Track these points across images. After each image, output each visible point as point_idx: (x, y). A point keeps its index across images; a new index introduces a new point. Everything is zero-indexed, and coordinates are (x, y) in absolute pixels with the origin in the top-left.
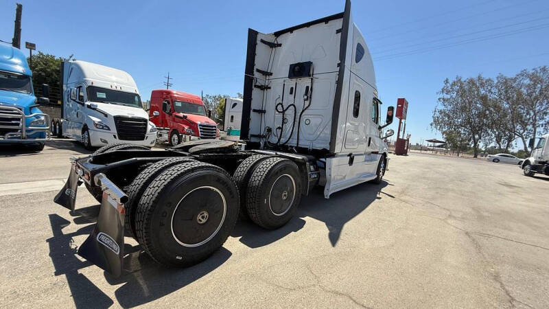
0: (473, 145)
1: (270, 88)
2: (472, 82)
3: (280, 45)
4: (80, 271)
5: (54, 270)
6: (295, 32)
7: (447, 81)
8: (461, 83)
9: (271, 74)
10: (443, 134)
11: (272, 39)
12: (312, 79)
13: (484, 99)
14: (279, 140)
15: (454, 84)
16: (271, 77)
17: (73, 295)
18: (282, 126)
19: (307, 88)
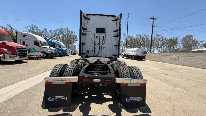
1: (86, 35)
3: (89, 19)
6: (96, 16)
9: (87, 30)
11: (85, 16)
12: (105, 34)
14: (94, 55)
16: (87, 31)
18: (94, 49)
19: (103, 37)
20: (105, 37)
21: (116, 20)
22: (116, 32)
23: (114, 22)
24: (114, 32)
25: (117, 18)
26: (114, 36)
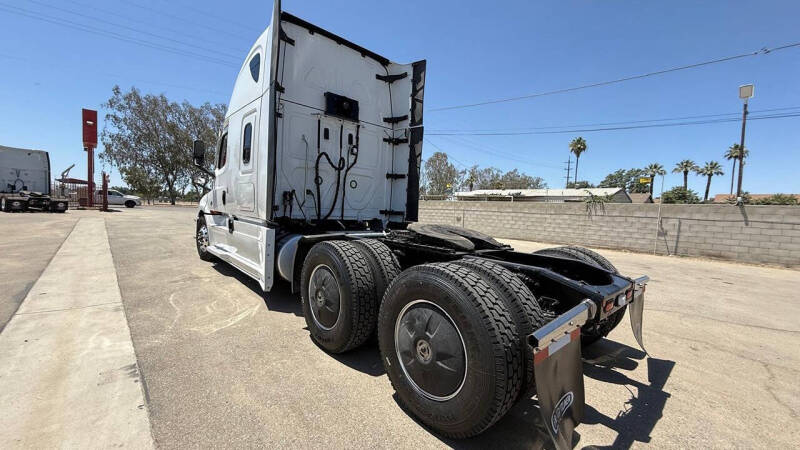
0: (168, 189)
2: (155, 102)
3: (293, 43)
4: (648, 384)
5: (669, 400)
7: (117, 90)
8: (138, 100)
9: (284, 90)
10: (122, 172)
12: (358, 127)
13: (172, 128)
14: (319, 212)
15: (128, 98)
17: (668, 375)
18: (318, 188)
19: (350, 136)
20: (357, 138)
21: (390, 79)
22: (390, 126)
23: (382, 82)
24: (386, 125)
25: (393, 71)
26: (385, 140)
